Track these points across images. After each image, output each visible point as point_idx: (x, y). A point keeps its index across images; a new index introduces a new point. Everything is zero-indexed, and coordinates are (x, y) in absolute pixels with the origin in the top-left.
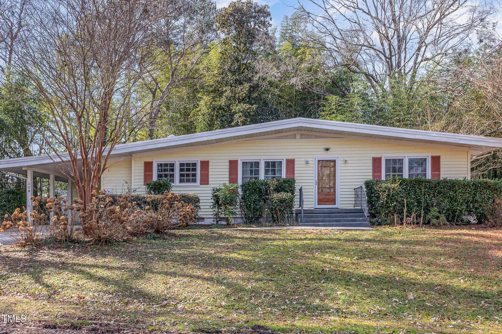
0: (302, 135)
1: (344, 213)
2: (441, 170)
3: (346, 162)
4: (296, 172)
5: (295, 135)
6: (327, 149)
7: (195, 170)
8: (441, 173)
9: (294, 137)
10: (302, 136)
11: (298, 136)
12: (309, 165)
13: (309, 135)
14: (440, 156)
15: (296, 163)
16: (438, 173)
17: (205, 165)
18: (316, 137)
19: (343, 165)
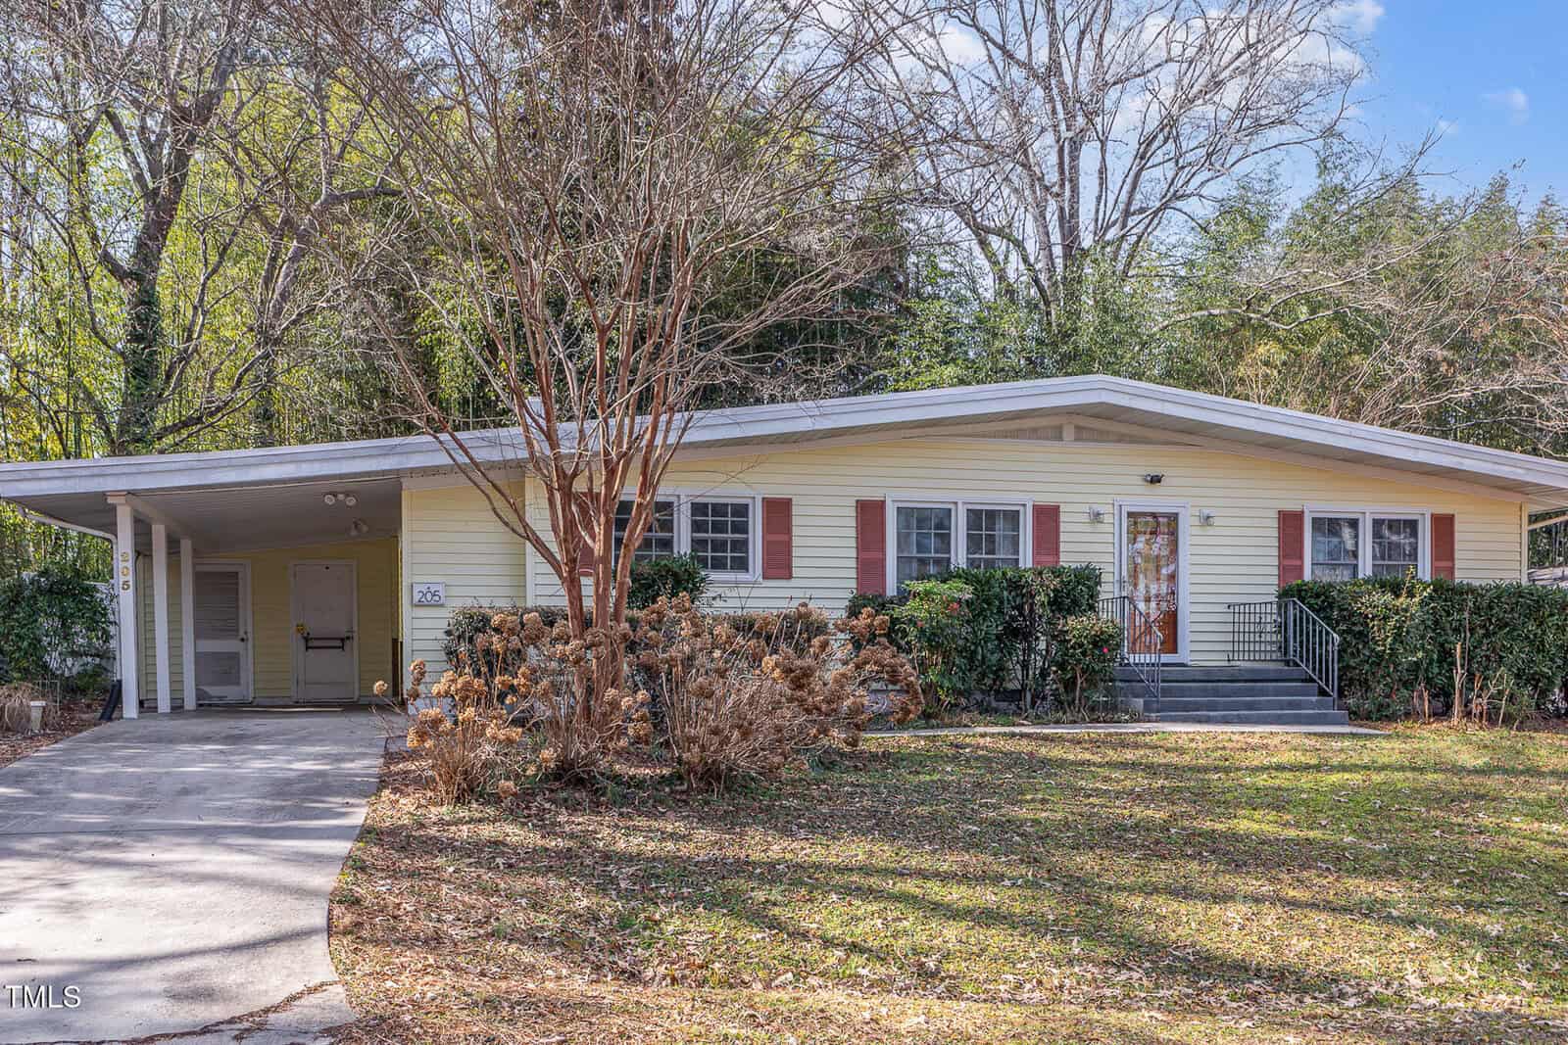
0: (1078, 428)
1: (1246, 681)
2: (1457, 555)
3: (1207, 520)
4: (1062, 547)
5: (1060, 429)
6: (1155, 480)
7: (742, 528)
8: (1458, 564)
9: (1057, 435)
10: (1082, 434)
11: (1069, 433)
12: (1100, 527)
13: (1101, 432)
14: (1453, 516)
15: (1063, 517)
16: (1448, 564)
17: (779, 511)
18: (1121, 439)
19: (1196, 531)
